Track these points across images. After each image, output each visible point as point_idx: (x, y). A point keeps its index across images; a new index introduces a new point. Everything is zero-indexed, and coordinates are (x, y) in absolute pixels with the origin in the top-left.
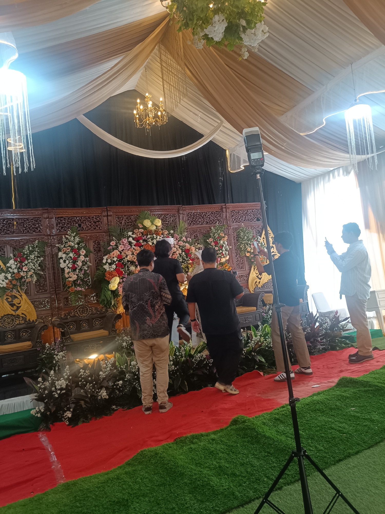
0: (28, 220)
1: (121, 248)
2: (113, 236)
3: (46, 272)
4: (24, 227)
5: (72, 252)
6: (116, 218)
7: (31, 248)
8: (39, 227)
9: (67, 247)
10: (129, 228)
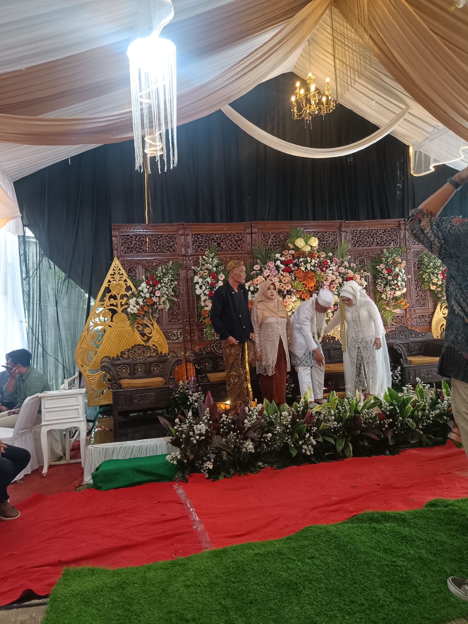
0: (162, 237)
1: (266, 273)
2: (258, 258)
3: (179, 298)
4: (157, 245)
5: (209, 277)
6: (262, 236)
7: (164, 270)
8: (173, 245)
9: (204, 270)
10: (277, 249)
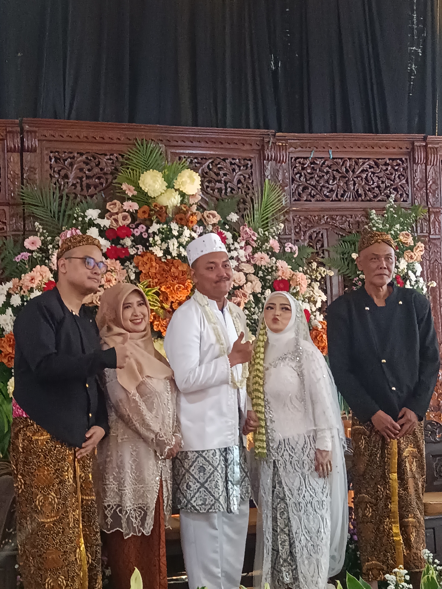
6: (50, 159)
10: (92, 196)
